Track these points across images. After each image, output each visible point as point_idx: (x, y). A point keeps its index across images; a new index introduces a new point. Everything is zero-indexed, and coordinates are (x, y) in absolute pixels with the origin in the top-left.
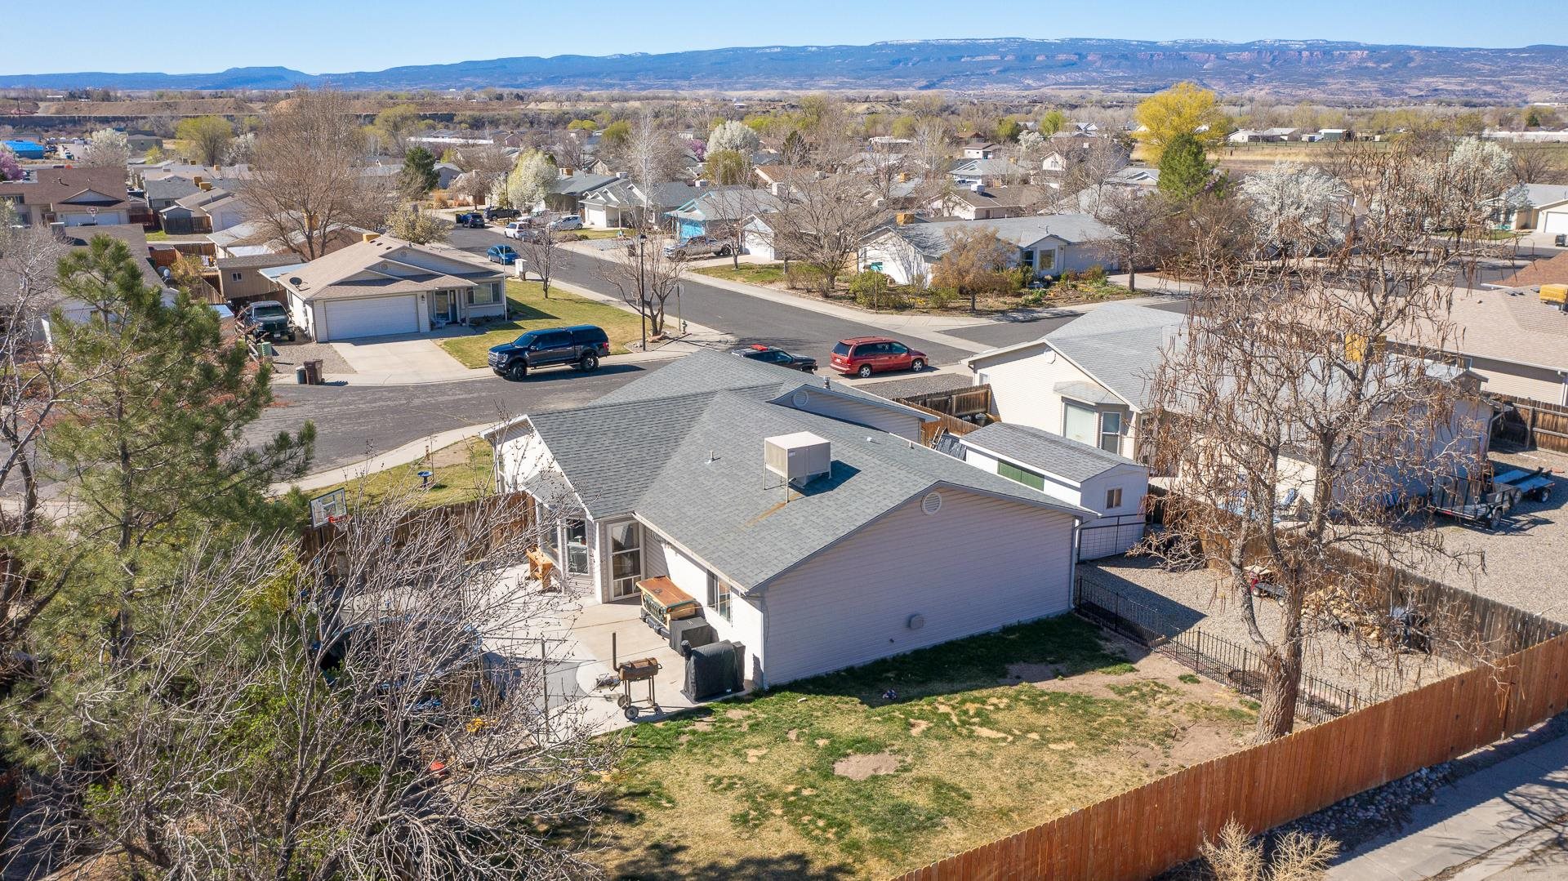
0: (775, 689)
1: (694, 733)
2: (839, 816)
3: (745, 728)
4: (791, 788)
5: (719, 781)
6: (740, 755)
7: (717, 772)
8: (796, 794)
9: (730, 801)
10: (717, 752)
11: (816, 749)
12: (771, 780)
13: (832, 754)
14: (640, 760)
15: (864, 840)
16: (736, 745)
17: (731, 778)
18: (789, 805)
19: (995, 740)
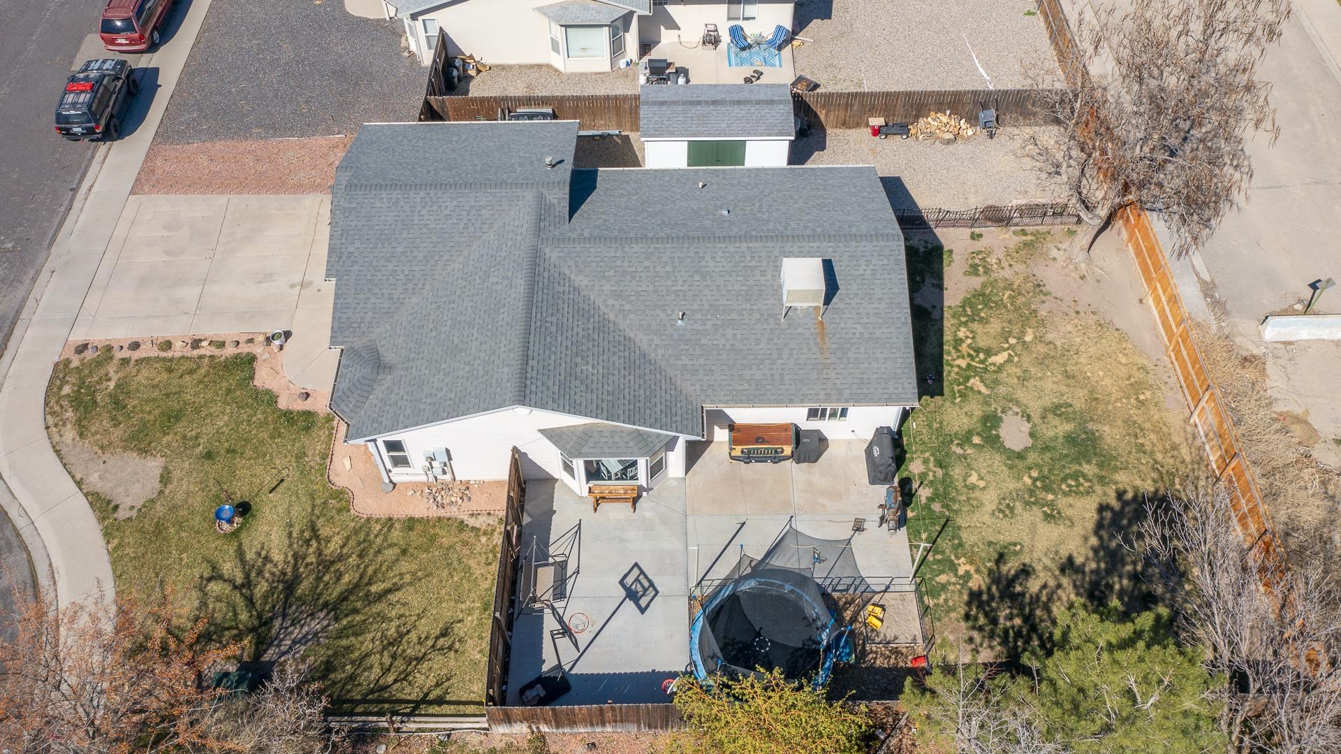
1: (931, 499)
4: (1026, 479)
5: (1001, 511)
6: (973, 488)
7: (989, 507)
8: (1035, 480)
9: (1026, 515)
10: (964, 498)
11: (983, 446)
12: (1012, 485)
13: (993, 441)
14: (956, 542)
15: (1097, 471)
16: (960, 484)
17: (1000, 503)
18: (1047, 489)
19: (1009, 360)
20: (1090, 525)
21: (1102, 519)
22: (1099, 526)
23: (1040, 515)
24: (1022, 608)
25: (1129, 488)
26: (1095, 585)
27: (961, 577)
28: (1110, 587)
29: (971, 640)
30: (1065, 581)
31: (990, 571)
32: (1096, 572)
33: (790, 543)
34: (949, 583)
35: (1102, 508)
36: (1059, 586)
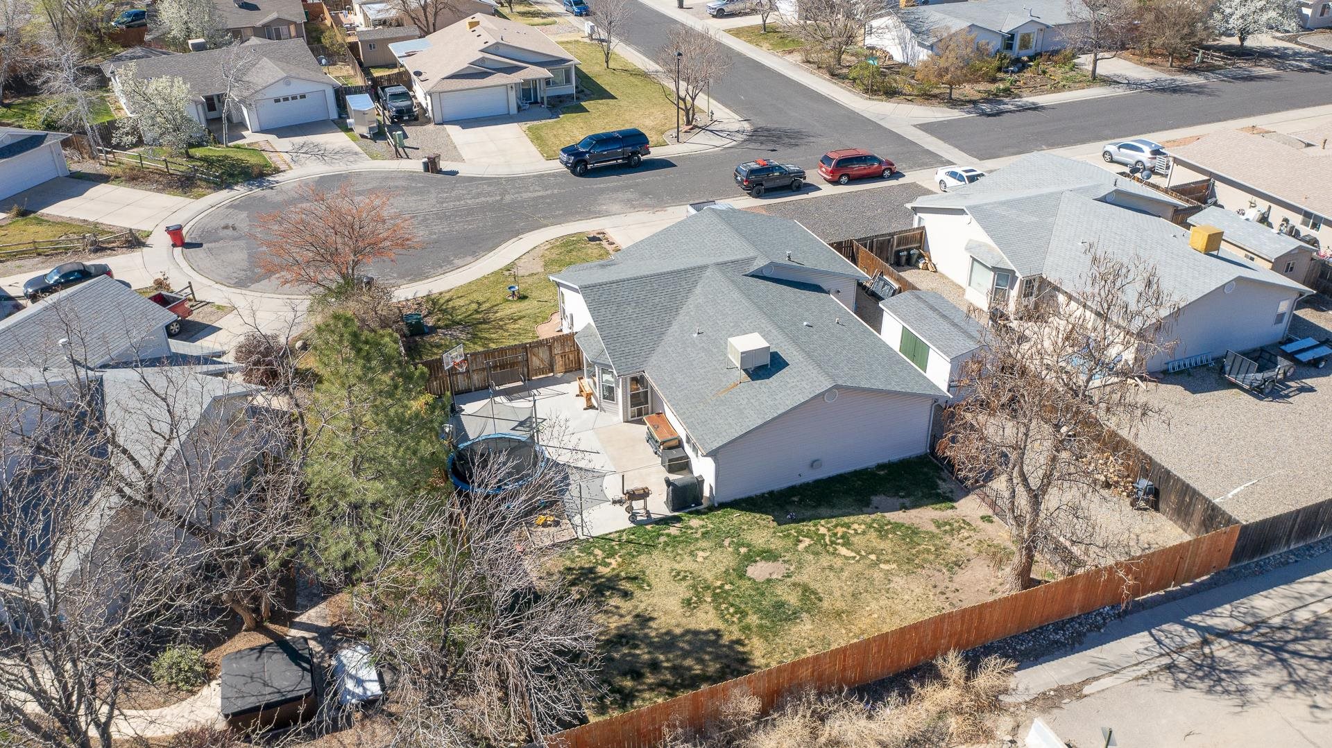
0: (722, 506)
1: (668, 535)
2: (743, 606)
3: (699, 535)
4: (719, 583)
5: (678, 573)
6: (692, 554)
7: (678, 566)
8: (721, 587)
9: (681, 588)
10: (680, 551)
11: (739, 554)
12: (708, 575)
13: (750, 559)
14: (634, 553)
15: (754, 624)
16: (692, 547)
17: (685, 572)
18: (715, 596)
19: (847, 558)
23: (687, 596)
26: (634, 637)
27: (603, 561)
28: (636, 647)
30: (629, 619)
31: (618, 575)
32: (646, 636)
33: (591, 475)
35: (717, 633)
36: (622, 616)
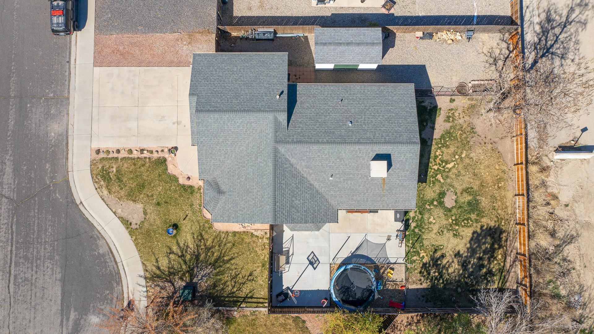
1: (415, 227)
4: (450, 221)
5: (439, 233)
6: (430, 223)
7: (435, 231)
8: (453, 220)
9: (447, 234)
10: (426, 227)
11: (437, 206)
12: (445, 222)
13: (441, 203)
14: (421, 244)
15: (476, 217)
16: (426, 221)
17: (439, 230)
18: (456, 224)
19: (454, 167)
20: (468, 239)
21: (473, 236)
22: (472, 239)
23: (452, 234)
24: (439, 270)
25: (485, 224)
26: (465, 261)
27: (421, 258)
28: (470, 262)
29: (420, 280)
30: (455, 260)
31: (431, 256)
32: (466, 257)
33: (365, 244)
34: (417, 260)
35: (474, 233)
36: (453, 262)
